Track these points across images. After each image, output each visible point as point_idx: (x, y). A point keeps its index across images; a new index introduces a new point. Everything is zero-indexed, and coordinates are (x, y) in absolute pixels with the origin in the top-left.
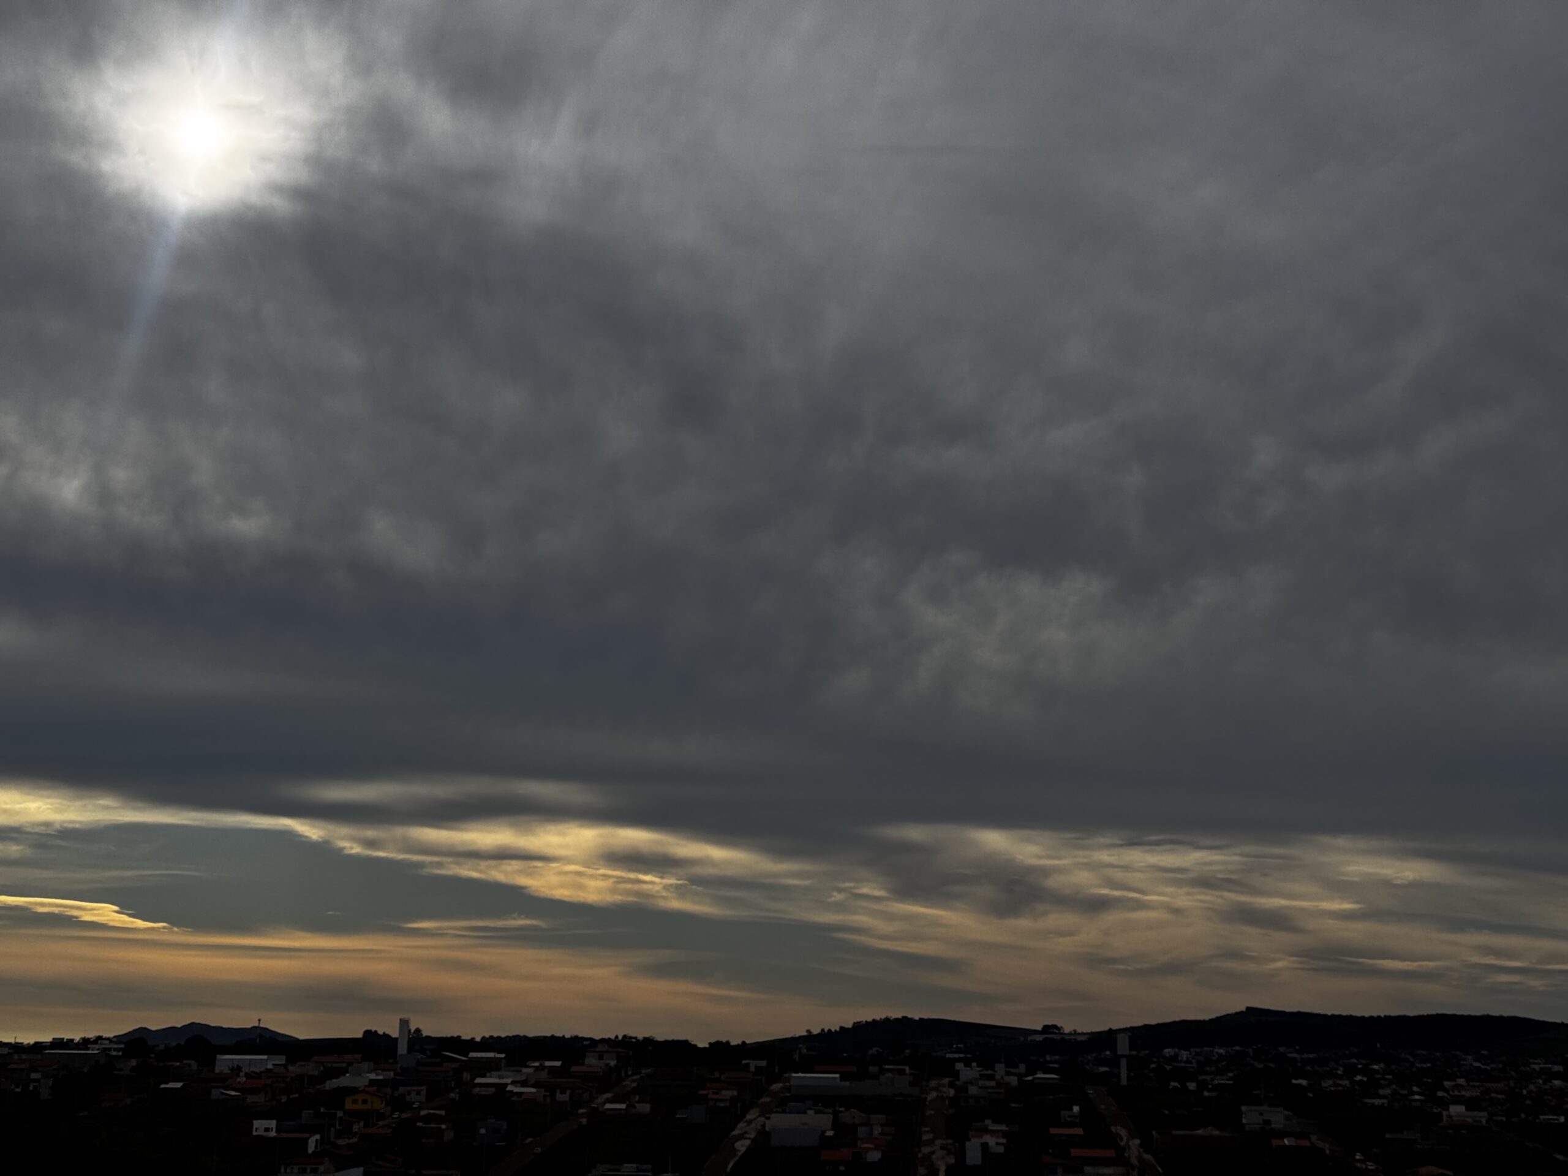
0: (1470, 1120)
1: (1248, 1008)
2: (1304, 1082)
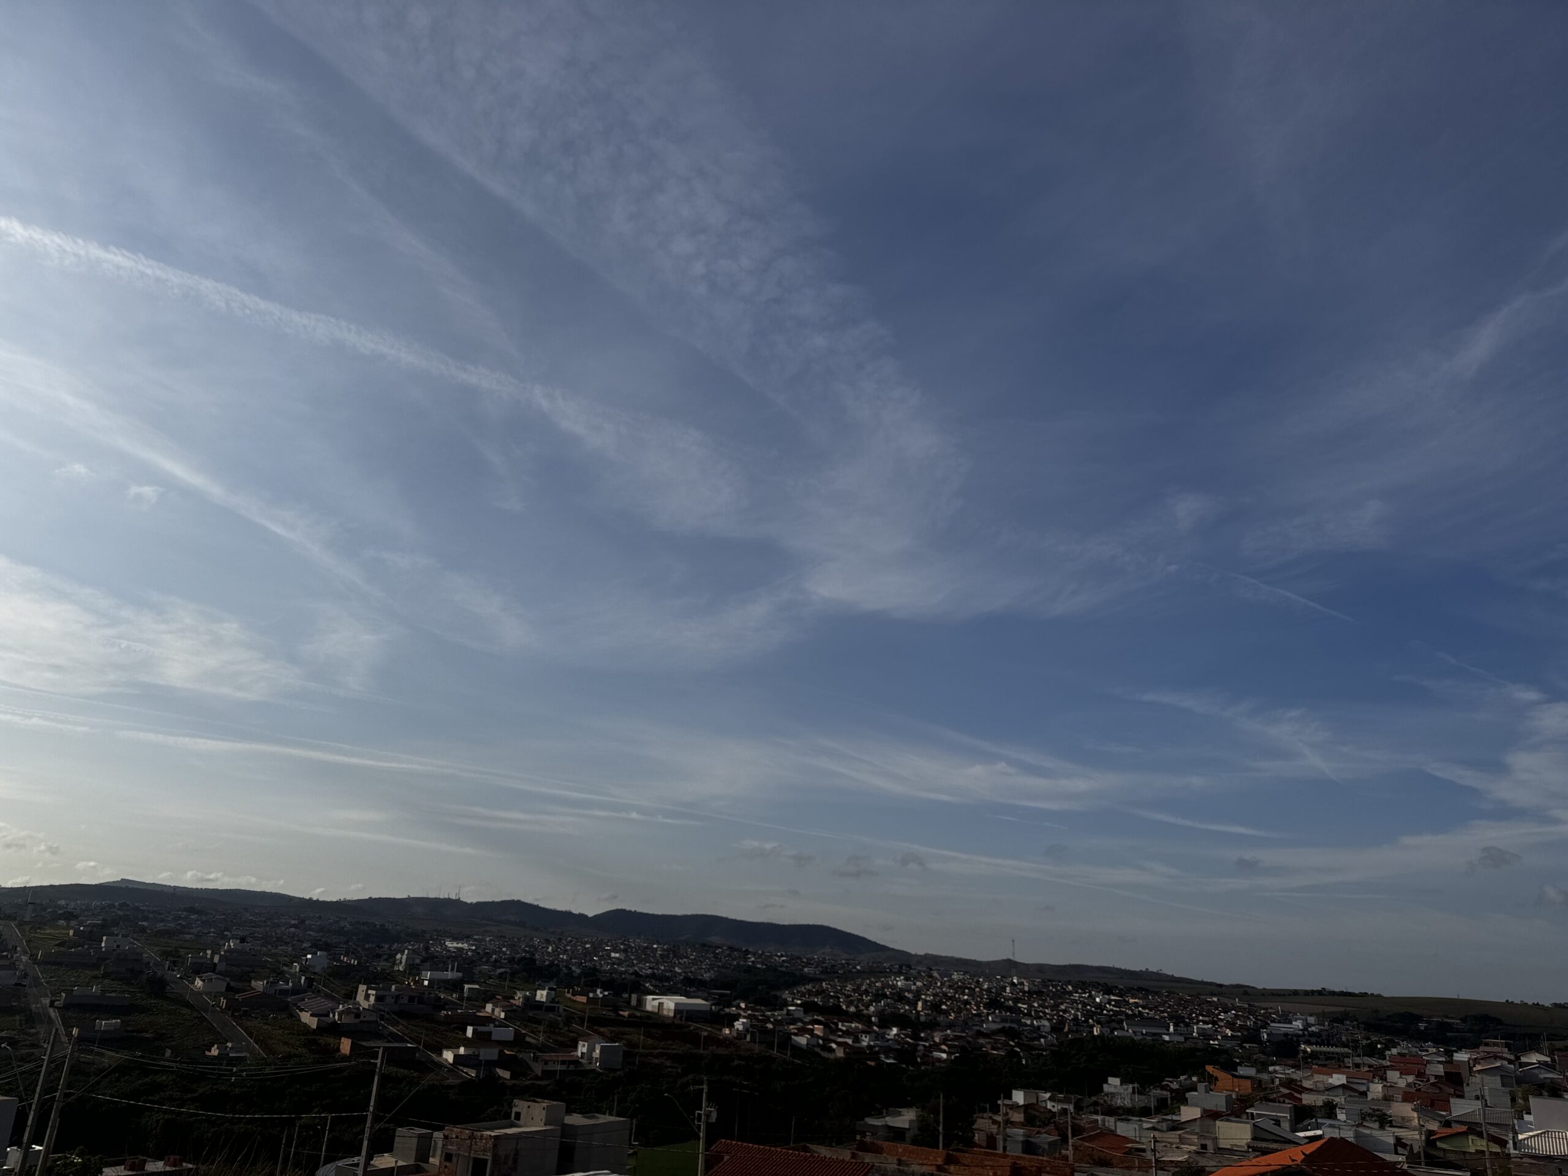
0: (240, 948)
1: (122, 879)
2: (145, 924)
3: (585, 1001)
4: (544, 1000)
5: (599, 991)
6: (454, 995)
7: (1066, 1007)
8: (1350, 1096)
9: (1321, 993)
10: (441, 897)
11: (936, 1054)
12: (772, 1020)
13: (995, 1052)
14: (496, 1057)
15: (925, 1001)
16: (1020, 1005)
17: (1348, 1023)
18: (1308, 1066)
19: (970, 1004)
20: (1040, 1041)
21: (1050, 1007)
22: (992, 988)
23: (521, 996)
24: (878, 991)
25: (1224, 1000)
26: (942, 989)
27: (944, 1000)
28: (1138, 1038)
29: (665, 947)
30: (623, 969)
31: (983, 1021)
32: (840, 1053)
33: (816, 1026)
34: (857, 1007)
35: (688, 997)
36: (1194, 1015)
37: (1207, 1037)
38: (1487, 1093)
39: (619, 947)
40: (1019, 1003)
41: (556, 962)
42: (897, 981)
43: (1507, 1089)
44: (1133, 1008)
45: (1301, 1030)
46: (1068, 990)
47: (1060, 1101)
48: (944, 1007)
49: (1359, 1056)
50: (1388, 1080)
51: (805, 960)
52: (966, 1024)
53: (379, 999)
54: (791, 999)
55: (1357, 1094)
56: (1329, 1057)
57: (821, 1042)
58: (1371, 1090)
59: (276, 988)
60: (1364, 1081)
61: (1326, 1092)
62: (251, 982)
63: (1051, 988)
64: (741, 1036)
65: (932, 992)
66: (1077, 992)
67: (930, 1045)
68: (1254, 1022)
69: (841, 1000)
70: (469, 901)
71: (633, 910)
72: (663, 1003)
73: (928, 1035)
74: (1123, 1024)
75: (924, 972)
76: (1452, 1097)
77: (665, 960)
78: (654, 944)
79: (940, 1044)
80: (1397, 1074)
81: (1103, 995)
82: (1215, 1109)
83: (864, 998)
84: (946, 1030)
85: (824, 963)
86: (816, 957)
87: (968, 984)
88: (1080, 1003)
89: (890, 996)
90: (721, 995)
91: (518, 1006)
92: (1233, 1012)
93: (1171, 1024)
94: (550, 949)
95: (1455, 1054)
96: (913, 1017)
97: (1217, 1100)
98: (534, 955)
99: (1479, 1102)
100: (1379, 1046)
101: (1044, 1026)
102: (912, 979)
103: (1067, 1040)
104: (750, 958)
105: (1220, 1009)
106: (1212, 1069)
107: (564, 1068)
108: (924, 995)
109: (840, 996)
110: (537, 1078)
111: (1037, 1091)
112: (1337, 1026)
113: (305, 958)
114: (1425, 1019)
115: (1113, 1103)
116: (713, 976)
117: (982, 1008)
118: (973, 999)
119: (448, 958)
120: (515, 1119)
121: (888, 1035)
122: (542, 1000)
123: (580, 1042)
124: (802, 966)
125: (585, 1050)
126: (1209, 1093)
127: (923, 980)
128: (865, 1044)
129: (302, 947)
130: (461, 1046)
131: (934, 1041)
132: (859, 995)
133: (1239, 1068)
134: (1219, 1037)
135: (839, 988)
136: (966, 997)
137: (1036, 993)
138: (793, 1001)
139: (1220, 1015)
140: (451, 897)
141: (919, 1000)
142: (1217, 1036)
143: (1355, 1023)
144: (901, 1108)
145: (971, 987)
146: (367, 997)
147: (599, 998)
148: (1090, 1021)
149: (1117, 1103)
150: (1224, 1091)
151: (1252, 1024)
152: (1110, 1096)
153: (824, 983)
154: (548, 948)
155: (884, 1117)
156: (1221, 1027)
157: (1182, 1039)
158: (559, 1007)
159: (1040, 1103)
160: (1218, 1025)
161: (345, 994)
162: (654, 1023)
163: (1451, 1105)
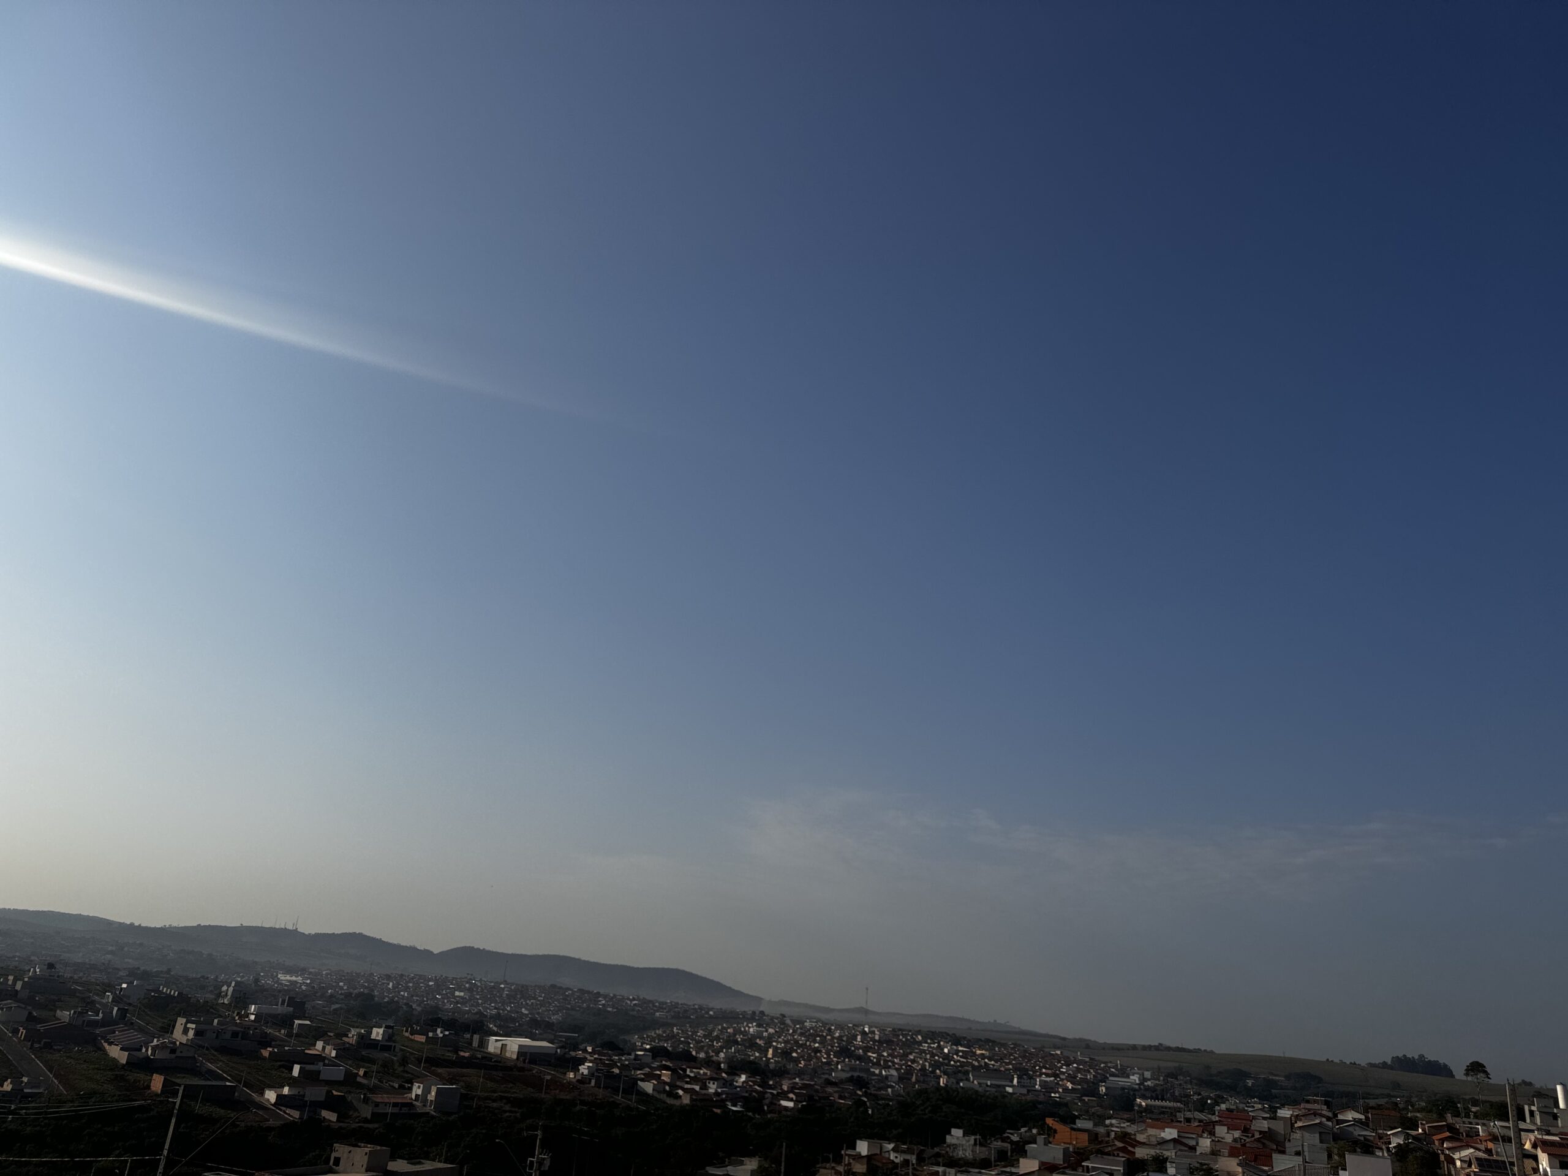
3: (424, 1041)
4: (380, 1038)
5: (439, 1030)
6: (283, 1031)
7: (915, 1057)
8: (1180, 1150)
9: (1159, 1048)
10: (277, 927)
11: (784, 1103)
12: (619, 1064)
13: (843, 1101)
14: (322, 1099)
15: (776, 1049)
16: (870, 1054)
17: (1182, 1078)
18: (1141, 1120)
19: (820, 1052)
20: (887, 1091)
21: (899, 1056)
22: (843, 1036)
23: (356, 1034)
24: (729, 1037)
25: (1066, 1053)
26: (793, 1036)
27: (795, 1048)
28: (980, 1089)
29: (513, 987)
30: (467, 1009)
31: (833, 1070)
32: (686, 1100)
33: (663, 1072)
34: (707, 1053)
35: (533, 1039)
36: (1037, 1068)
37: (1048, 1090)
38: (1306, 1149)
39: (464, 986)
40: (869, 1052)
41: (396, 998)
42: (749, 1027)
43: (1325, 1146)
44: (980, 1059)
45: (1137, 1084)
46: (917, 1040)
47: (903, 1152)
48: (794, 1055)
49: (1190, 1111)
50: (1216, 1135)
51: (657, 1004)
52: (816, 1072)
53: (198, 1033)
54: (640, 1044)
55: (1186, 1149)
56: (1163, 1111)
57: (667, 1088)
58: (1200, 1145)
59: (84, 1019)
60: (1194, 1136)
61: (1159, 1147)
62: (56, 1011)
63: (901, 1037)
64: (584, 1081)
65: (783, 1039)
66: (926, 1043)
67: (778, 1093)
68: (1094, 1075)
69: (692, 1046)
70: (307, 933)
71: (482, 948)
72: (506, 1045)
73: (776, 1083)
74: (969, 1075)
75: (776, 1019)
76: (1275, 1153)
77: (512, 1000)
78: (501, 984)
79: (789, 1092)
80: (1225, 1128)
81: (951, 1045)
82: (1052, 1162)
83: (715, 1044)
84: (795, 1079)
85: (677, 1008)
86: (669, 1001)
87: (820, 1031)
88: (929, 1053)
89: (740, 1043)
90: (568, 1038)
91: (352, 1045)
92: (1075, 1065)
93: (1015, 1076)
94: (391, 986)
95: (1278, 1111)
96: (763, 1065)
97: (1055, 1153)
98: (373, 991)
99: (1300, 1159)
100: (1209, 1101)
101: (892, 1075)
102: (765, 1025)
103: (914, 1090)
104: (600, 1001)
105: (1063, 1062)
106: (1052, 1122)
107: (396, 1110)
108: (775, 1042)
109: (691, 1042)
110: (366, 1120)
111: (882, 1141)
112: (1172, 1082)
113: (119, 987)
114: (1252, 1076)
115: (955, 1154)
116: (560, 1019)
117: (832, 1056)
118: (824, 1047)
119: (280, 991)
120: (334, 1165)
121: (737, 1082)
122: (377, 1038)
123: (415, 1084)
124: (654, 1010)
125: (419, 1092)
126: (1047, 1145)
127: (775, 1026)
128: (712, 1091)
129: (118, 976)
130: (285, 1086)
131: (782, 1089)
132: (710, 1041)
133: (1077, 1121)
134: (1061, 1090)
135: (690, 1033)
136: (817, 1045)
137: (887, 1042)
138: (642, 1045)
139: (1062, 1068)
140: (287, 928)
141: (770, 1048)
142: (1058, 1088)
143: (1188, 1078)
144: (743, 1157)
145: (822, 1035)
146: (186, 1031)
147: (438, 1038)
148: (938, 1071)
149: (958, 1153)
150: (1062, 1144)
151: (1092, 1077)
152: (952, 1148)
153: (675, 1028)
154: (389, 984)
155: (727, 1166)
156: (1062, 1080)
157: (1024, 1091)
158: (395, 1046)
159: (883, 1154)
160: (1060, 1078)
161: (162, 1028)
162: (495, 1065)
163: (1274, 1160)
